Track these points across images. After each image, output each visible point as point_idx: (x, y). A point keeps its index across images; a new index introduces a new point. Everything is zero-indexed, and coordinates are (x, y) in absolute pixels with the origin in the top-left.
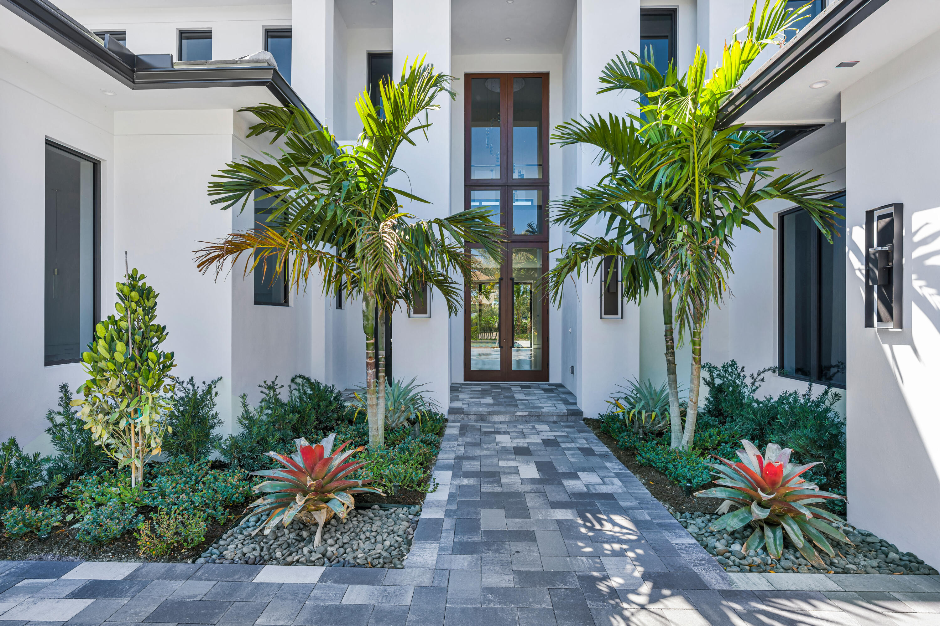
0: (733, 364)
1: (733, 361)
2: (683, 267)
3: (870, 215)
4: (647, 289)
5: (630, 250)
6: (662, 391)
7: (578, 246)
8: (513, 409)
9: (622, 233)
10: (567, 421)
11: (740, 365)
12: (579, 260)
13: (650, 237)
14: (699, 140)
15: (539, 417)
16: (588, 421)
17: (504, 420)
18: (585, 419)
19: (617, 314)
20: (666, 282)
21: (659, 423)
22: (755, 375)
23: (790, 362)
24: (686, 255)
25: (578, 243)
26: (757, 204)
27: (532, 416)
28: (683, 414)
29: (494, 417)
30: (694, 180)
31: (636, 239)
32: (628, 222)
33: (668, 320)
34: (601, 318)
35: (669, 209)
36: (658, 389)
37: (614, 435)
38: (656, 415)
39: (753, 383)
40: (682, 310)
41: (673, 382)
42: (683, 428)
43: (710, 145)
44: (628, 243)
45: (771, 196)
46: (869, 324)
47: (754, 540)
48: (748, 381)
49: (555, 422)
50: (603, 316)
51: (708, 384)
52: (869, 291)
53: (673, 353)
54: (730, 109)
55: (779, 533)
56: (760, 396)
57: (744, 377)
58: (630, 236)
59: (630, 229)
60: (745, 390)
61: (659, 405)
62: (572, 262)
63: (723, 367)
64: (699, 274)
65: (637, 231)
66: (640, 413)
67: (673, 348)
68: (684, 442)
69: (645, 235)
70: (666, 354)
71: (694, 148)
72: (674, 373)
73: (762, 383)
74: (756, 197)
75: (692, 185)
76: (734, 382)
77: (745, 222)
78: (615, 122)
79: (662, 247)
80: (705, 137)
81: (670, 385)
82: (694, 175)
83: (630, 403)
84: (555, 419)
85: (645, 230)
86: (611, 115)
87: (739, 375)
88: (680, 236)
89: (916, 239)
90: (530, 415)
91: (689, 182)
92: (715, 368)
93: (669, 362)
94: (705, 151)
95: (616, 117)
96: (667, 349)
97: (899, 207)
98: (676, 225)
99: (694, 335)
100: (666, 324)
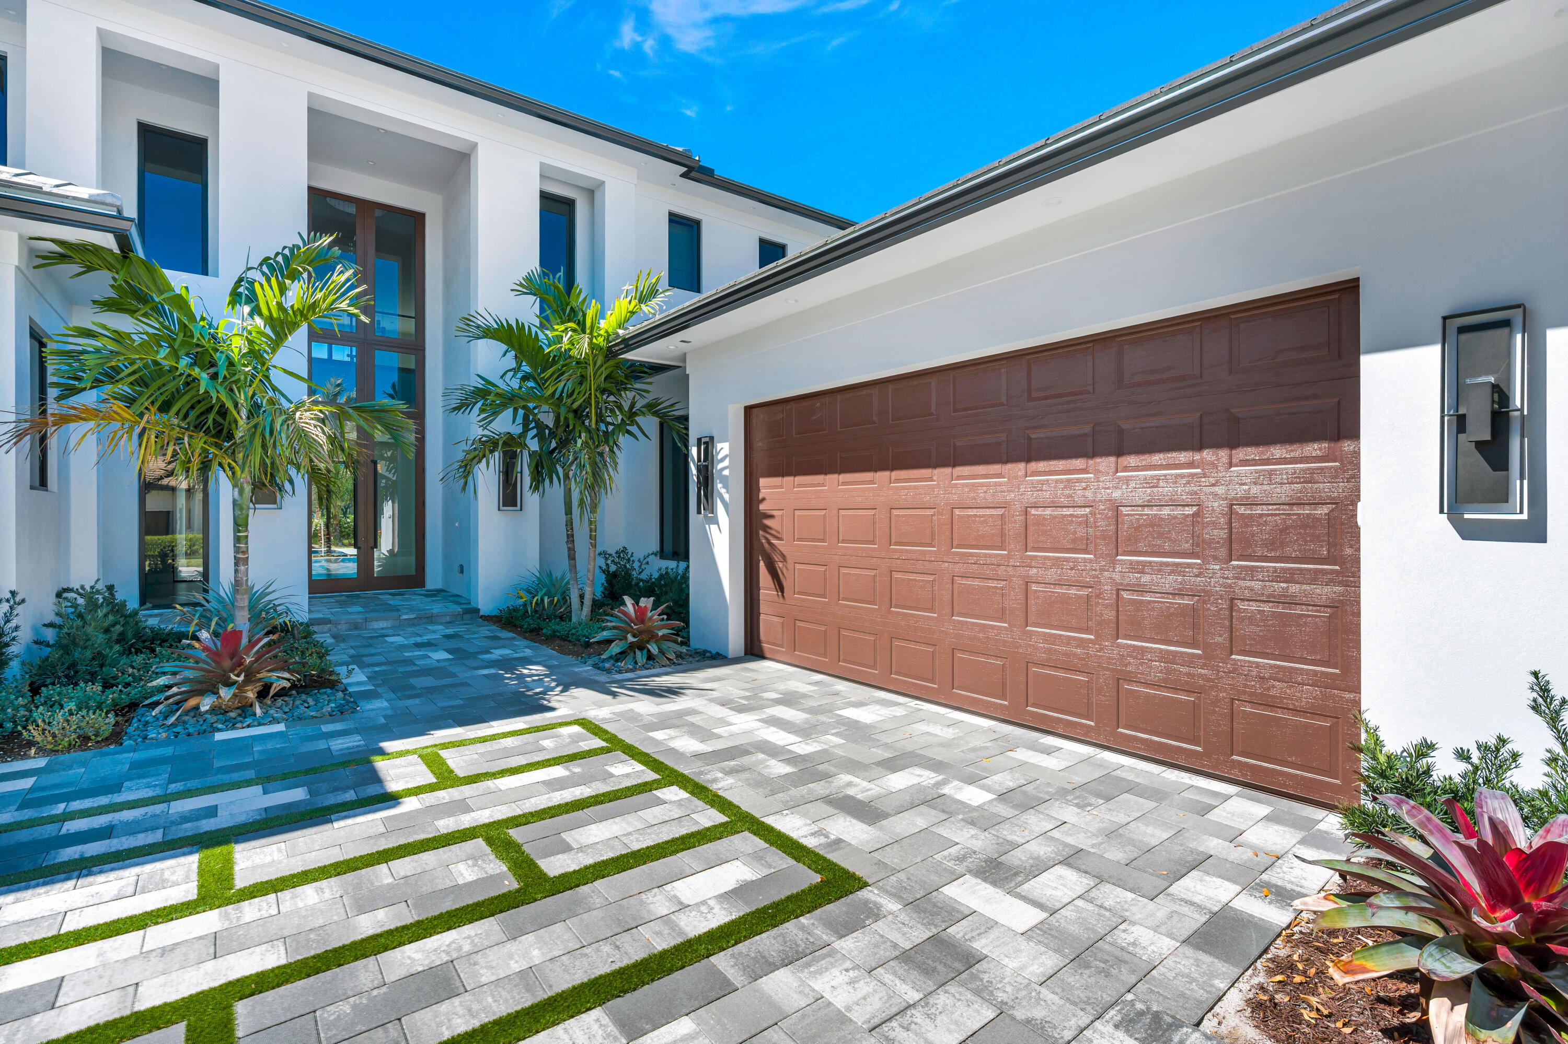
0: (624, 550)
1: (624, 547)
2: (582, 467)
3: (699, 440)
4: (551, 482)
5: (534, 445)
6: (563, 578)
7: (484, 439)
8: (396, 614)
9: (526, 429)
10: (463, 620)
11: (630, 551)
12: (487, 452)
13: (553, 434)
14: (595, 364)
15: (430, 619)
16: (487, 618)
17: (385, 625)
18: (481, 617)
19: (516, 506)
20: (566, 476)
21: (561, 607)
22: (642, 559)
23: (668, 548)
24: (584, 457)
25: (483, 436)
26: (637, 418)
27: (420, 618)
28: (582, 597)
29: (372, 623)
30: (590, 394)
31: (540, 436)
32: (531, 417)
33: (569, 512)
34: (499, 510)
35: (571, 416)
36: (559, 575)
37: (518, 623)
38: (558, 600)
39: (640, 566)
40: (582, 502)
41: (573, 568)
42: (582, 602)
43: (603, 368)
44: (532, 438)
45: (644, 414)
46: (699, 512)
47: (629, 659)
48: (636, 565)
49: (450, 622)
50: (502, 508)
51: (604, 572)
52: (699, 489)
53: (573, 541)
54: (617, 348)
55: (645, 651)
56: (644, 576)
57: (633, 561)
58: (534, 432)
59: (533, 425)
60: (634, 573)
61: (560, 591)
62: (481, 454)
63: (617, 553)
64: (594, 474)
65: (540, 426)
66: (542, 600)
67: (572, 536)
68: (583, 617)
69: (547, 431)
70: (567, 542)
71: (591, 369)
72: (574, 559)
73: (646, 566)
74: (635, 414)
75: (590, 397)
76: (625, 567)
77: (628, 432)
78: (521, 327)
79: (564, 443)
80: (599, 363)
81: (570, 570)
82: (590, 390)
83: (530, 593)
84: (448, 619)
85: (547, 426)
86: (517, 321)
87: (629, 560)
88: (579, 442)
89: (720, 457)
90: (419, 618)
91: (587, 395)
92: (610, 555)
93: (569, 549)
94: (599, 372)
95: (523, 324)
96: (568, 537)
97: (712, 438)
98: (577, 430)
99: (591, 523)
100: (566, 514)
